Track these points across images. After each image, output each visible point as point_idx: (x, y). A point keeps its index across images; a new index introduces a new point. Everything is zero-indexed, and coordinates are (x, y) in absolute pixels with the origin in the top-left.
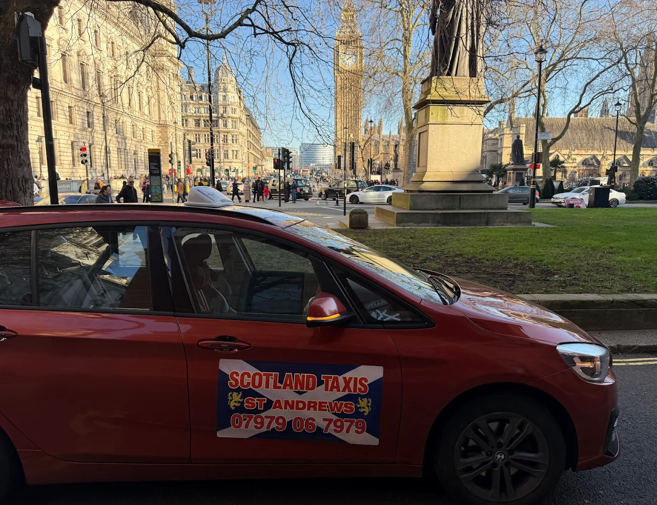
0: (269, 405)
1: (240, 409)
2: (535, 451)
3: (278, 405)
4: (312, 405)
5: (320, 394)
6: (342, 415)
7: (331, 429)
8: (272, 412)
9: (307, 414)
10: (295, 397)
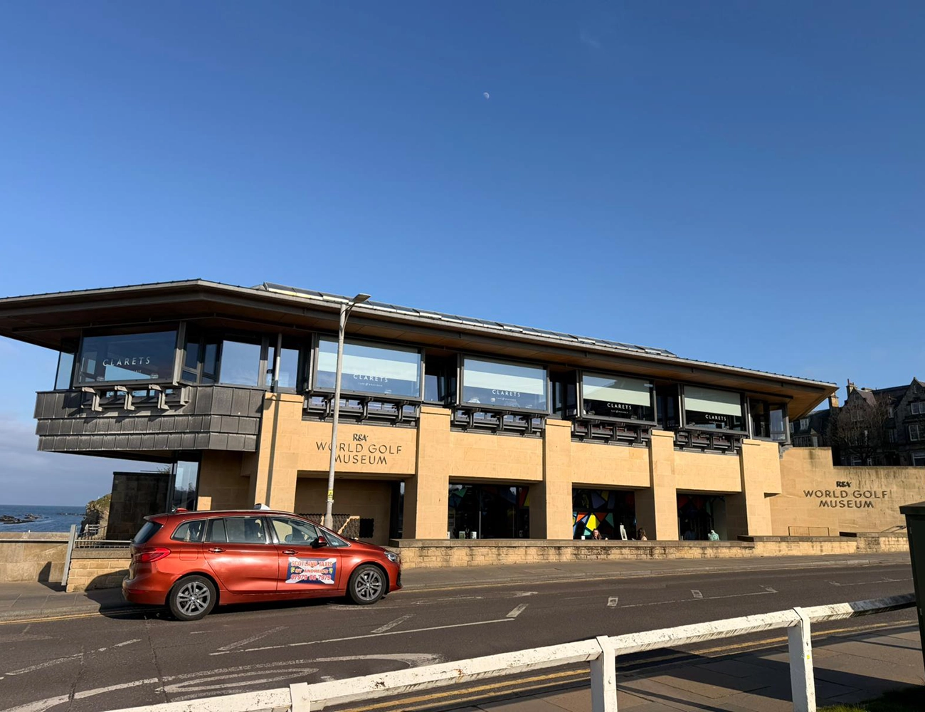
0: (303, 571)
1: (294, 573)
2: (378, 582)
3: (306, 571)
4: (315, 571)
5: (319, 568)
6: (324, 574)
7: (320, 579)
8: (304, 573)
9: (314, 574)
10: (311, 568)
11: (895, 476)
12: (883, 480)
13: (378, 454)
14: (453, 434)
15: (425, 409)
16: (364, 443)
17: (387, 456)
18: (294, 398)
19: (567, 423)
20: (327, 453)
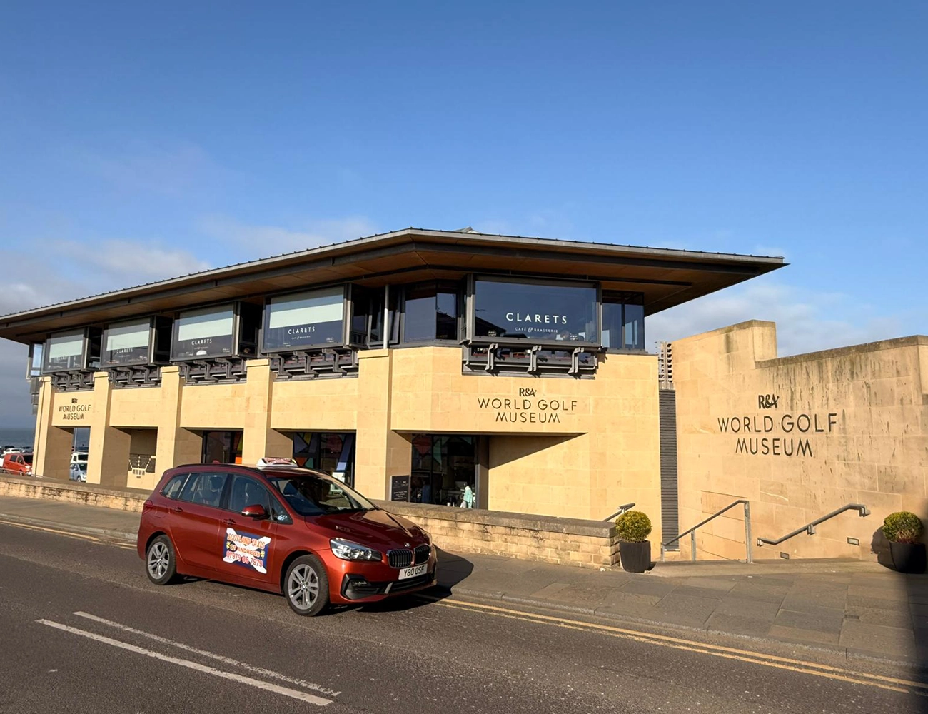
0: (237, 549)
1: (229, 549)
3: (240, 550)
4: (248, 552)
6: (256, 557)
8: (238, 552)
9: (247, 555)
10: (244, 547)
11: (852, 373)
12: (831, 385)
13: (81, 412)
14: (114, 392)
15: (96, 374)
16: (76, 405)
17: (84, 412)
18: (48, 378)
19: (176, 368)
20: (62, 413)
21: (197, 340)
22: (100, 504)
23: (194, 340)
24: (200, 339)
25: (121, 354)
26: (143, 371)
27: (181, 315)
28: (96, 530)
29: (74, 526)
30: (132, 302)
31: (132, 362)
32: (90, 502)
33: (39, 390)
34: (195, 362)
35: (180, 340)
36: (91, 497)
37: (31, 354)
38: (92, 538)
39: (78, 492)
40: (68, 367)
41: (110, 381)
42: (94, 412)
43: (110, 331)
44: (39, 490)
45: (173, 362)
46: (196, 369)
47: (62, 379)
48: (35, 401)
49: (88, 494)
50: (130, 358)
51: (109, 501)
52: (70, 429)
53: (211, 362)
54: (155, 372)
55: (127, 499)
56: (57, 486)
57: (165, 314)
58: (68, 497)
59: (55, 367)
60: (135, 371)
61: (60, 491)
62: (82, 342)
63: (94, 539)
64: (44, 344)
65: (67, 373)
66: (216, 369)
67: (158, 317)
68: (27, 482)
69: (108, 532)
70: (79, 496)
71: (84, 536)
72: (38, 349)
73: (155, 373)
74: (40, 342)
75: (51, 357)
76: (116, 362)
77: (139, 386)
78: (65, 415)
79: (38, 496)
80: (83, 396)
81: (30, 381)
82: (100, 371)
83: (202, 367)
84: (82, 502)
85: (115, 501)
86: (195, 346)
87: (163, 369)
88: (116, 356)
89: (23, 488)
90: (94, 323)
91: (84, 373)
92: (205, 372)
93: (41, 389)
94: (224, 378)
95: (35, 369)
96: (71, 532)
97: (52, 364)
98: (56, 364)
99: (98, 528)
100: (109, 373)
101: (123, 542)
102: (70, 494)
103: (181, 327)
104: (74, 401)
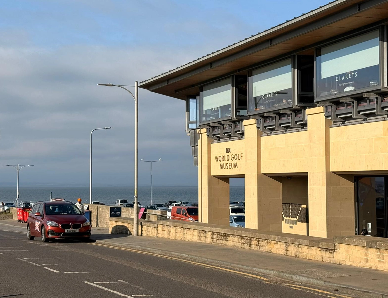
13: (234, 161)
14: (263, 139)
15: (245, 122)
16: (229, 154)
17: (237, 161)
18: (204, 130)
19: (321, 109)
20: (219, 163)
21: (341, 75)
22: (263, 249)
23: (338, 76)
24: (344, 74)
25: (265, 100)
26: (273, 118)
27: (323, 50)
28: (264, 271)
29: (245, 267)
30: (274, 43)
31: (277, 107)
32: (254, 247)
33: (197, 142)
34: (341, 100)
35: (322, 78)
36: (254, 242)
37: (188, 109)
38: (262, 278)
39: (242, 237)
40: (220, 117)
41: (258, 128)
42: (246, 161)
43: (254, 77)
44: (209, 235)
45: (317, 102)
46: (341, 108)
47: (216, 130)
48: (195, 153)
49: (251, 239)
50: (274, 103)
51: (271, 246)
52: (226, 179)
53: (359, 99)
54: (300, 115)
55: (287, 244)
56: (223, 231)
57: (306, 52)
58: (233, 242)
59: (208, 119)
60: (281, 115)
61: (226, 235)
62: (230, 91)
63: (265, 279)
64: (198, 97)
65: (220, 123)
66: (364, 106)
67: (299, 56)
68: (198, 227)
69: (276, 273)
70: (243, 241)
71: (256, 276)
72: (193, 103)
73: (300, 117)
74: (194, 97)
75: (205, 109)
76: (261, 109)
77: (286, 131)
78: (221, 166)
79: (209, 240)
80: (235, 145)
81: (189, 134)
82: (249, 119)
83: (348, 105)
84: (246, 246)
85: (277, 246)
86: (340, 82)
87: (308, 111)
88: (261, 102)
89: (196, 233)
90: (239, 70)
91: (234, 122)
92: (352, 110)
93: (199, 141)
94: (373, 114)
95: (192, 122)
96: (244, 272)
97: (206, 116)
98: (209, 116)
99: (267, 269)
100: (257, 120)
101: (292, 283)
102: (236, 239)
103: (323, 64)
104: (228, 151)
